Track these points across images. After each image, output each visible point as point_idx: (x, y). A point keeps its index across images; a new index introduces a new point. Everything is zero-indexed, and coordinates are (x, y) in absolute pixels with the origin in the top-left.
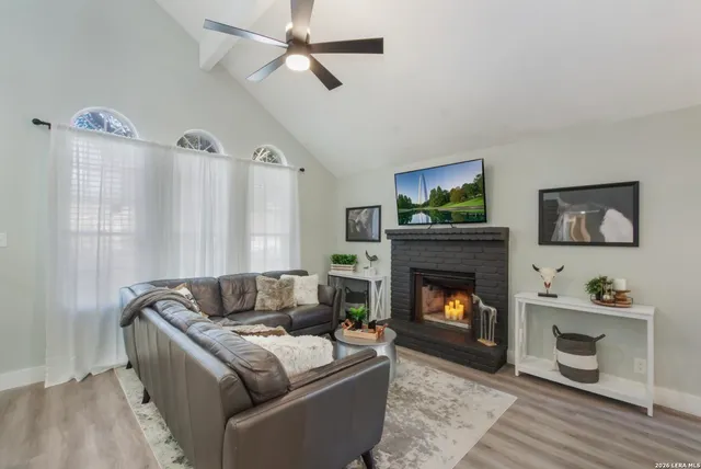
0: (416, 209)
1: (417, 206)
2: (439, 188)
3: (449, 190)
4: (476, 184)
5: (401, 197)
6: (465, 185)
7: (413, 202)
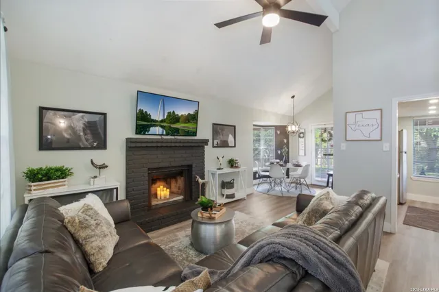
0: (154, 123)
1: (156, 121)
2: (173, 112)
3: (180, 115)
4: (194, 115)
5: (141, 111)
6: (189, 114)
7: (152, 118)
